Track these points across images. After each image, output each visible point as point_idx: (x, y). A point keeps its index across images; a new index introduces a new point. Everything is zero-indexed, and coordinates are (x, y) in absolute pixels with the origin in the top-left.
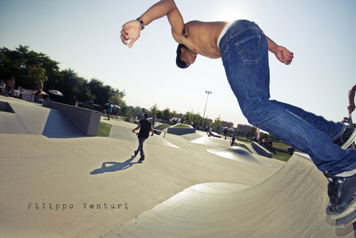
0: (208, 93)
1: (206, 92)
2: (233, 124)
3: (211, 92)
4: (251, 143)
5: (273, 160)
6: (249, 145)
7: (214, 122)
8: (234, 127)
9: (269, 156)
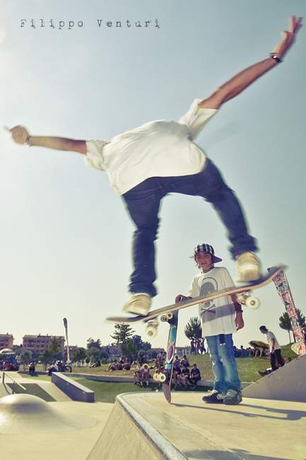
2: (12, 338)
4: (50, 378)
5: (99, 405)
6: (45, 383)
8: (14, 343)
9: (90, 399)
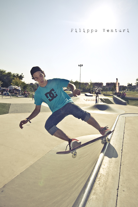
0: (81, 65)
1: (79, 65)
2: (103, 84)
3: (82, 65)
4: (112, 97)
5: (128, 106)
6: (111, 99)
7: (90, 84)
8: (103, 85)
9: (125, 104)
